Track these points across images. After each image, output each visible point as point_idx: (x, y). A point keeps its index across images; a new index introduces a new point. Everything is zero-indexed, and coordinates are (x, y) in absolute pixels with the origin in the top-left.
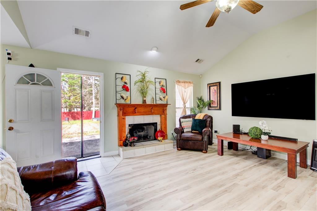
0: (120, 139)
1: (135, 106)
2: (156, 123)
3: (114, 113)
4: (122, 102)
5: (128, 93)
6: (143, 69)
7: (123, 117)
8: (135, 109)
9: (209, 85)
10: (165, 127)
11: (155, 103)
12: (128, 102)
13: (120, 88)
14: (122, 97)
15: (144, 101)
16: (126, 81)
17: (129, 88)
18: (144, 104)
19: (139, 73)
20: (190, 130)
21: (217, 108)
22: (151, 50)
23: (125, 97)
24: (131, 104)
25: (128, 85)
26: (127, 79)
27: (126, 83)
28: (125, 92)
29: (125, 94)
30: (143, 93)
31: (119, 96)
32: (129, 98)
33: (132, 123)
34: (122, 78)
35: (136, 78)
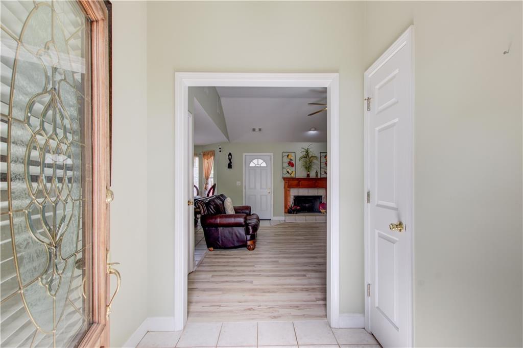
0: (286, 207)
1: (299, 180)
2: (322, 196)
3: (281, 185)
4: (288, 176)
5: (294, 168)
6: (306, 145)
7: (288, 189)
8: (299, 182)
11: (319, 177)
12: (292, 175)
13: (286, 165)
14: (288, 172)
15: (308, 175)
16: (292, 158)
17: (294, 164)
18: (308, 178)
19: (303, 150)
22: (310, 130)
23: (290, 172)
24: (297, 177)
25: (293, 162)
26: (292, 156)
27: (291, 160)
28: (290, 167)
29: (290, 169)
30: (308, 167)
31: (285, 172)
32: (294, 172)
33: (296, 195)
34: (288, 156)
35: (300, 154)
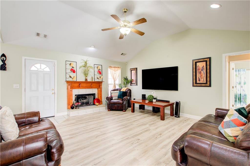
0: (68, 104)
1: (80, 83)
2: (95, 94)
3: (65, 86)
4: (70, 80)
5: (75, 74)
6: (85, 58)
7: (71, 90)
8: (80, 84)
9: (131, 70)
10: (100, 97)
11: (94, 81)
12: (75, 80)
13: (69, 71)
14: (71, 77)
15: (86, 80)
16: (73, 66)
17: (76, 71)
18: (86, 82)
19: (83, 61)
20: (117, 98)
21: (135, 84)
22: (90, 47)
23: (72, 77)
24: (77, 81)
25: (75, 69)
26: (74, 65)
27: (73, 67)
28: (72, 73)
29: (72, 75)
30: (86, 74)
31: (68, 76)
32: (75, 77)
33: (77, 94)
34: (70, 64)
35: (80, 63)
